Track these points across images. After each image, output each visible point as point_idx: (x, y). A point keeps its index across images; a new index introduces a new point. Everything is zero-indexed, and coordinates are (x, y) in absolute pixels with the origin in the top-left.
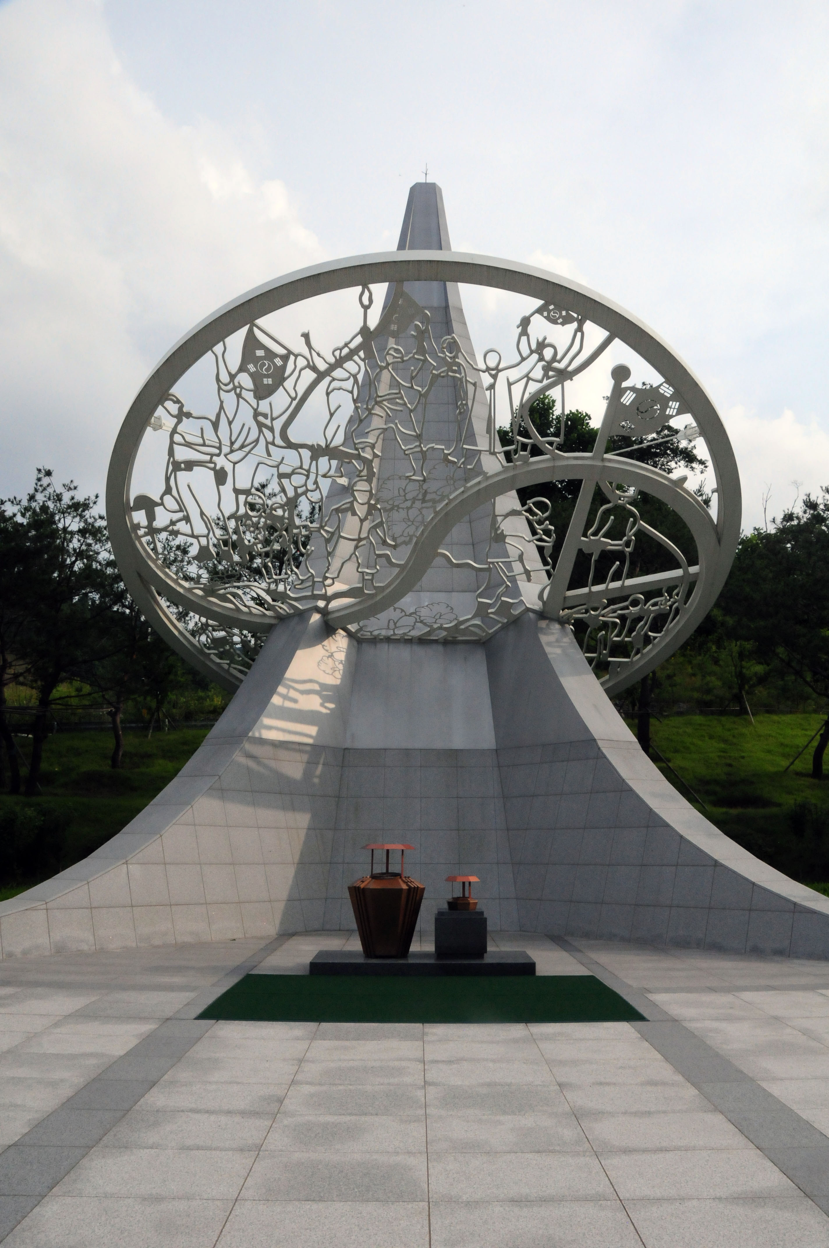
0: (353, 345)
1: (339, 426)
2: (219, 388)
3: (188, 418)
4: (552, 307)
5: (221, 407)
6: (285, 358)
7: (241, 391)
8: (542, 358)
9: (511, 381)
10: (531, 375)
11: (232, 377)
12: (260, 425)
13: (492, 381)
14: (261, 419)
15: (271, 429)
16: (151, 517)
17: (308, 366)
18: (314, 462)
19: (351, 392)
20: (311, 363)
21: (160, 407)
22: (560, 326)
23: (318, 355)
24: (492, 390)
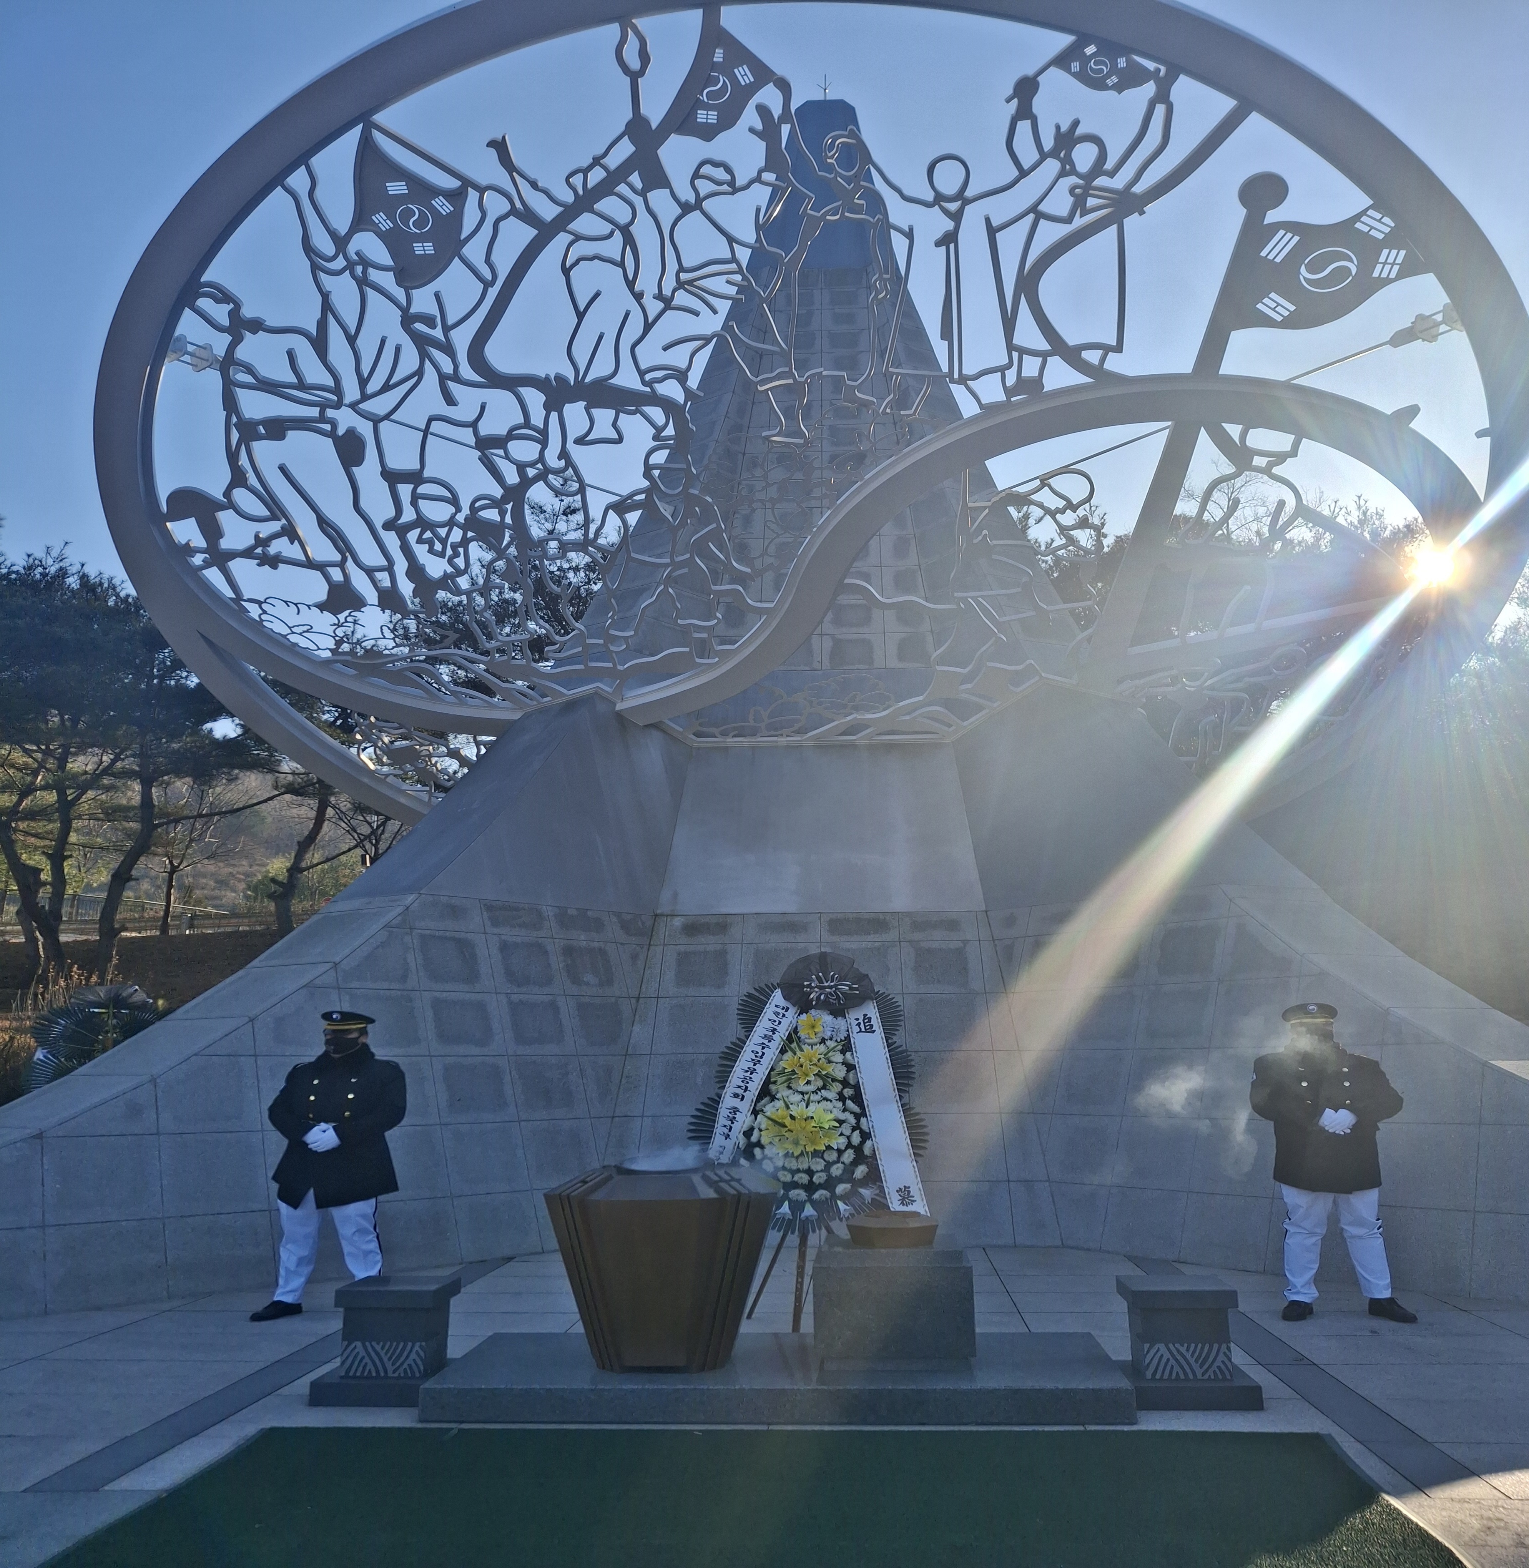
0: (614, 160)
1: (601, 337)
2: (315, 269)
3: (254, 332)
4: (1090, 50)
5: (327, 306)
6: (457, 197)
7: (364, 272)
8: (1068, 169)
9: (995, 223)
10: (1042, 208)
11: (341, 242)
12: (422, 343)
13: (950, 225)
14: (420, 327)
15: (448, 349)
16: (212, 532)
17: (513, 212)
18: (554, 415)
19: (621, 264)
20: (518, 205)
21: (187, 312)
22: (1113, 93)
23: (534, 185)
24: (952, 246)
